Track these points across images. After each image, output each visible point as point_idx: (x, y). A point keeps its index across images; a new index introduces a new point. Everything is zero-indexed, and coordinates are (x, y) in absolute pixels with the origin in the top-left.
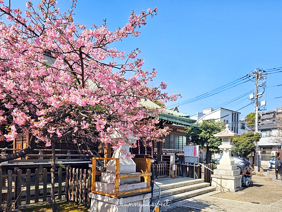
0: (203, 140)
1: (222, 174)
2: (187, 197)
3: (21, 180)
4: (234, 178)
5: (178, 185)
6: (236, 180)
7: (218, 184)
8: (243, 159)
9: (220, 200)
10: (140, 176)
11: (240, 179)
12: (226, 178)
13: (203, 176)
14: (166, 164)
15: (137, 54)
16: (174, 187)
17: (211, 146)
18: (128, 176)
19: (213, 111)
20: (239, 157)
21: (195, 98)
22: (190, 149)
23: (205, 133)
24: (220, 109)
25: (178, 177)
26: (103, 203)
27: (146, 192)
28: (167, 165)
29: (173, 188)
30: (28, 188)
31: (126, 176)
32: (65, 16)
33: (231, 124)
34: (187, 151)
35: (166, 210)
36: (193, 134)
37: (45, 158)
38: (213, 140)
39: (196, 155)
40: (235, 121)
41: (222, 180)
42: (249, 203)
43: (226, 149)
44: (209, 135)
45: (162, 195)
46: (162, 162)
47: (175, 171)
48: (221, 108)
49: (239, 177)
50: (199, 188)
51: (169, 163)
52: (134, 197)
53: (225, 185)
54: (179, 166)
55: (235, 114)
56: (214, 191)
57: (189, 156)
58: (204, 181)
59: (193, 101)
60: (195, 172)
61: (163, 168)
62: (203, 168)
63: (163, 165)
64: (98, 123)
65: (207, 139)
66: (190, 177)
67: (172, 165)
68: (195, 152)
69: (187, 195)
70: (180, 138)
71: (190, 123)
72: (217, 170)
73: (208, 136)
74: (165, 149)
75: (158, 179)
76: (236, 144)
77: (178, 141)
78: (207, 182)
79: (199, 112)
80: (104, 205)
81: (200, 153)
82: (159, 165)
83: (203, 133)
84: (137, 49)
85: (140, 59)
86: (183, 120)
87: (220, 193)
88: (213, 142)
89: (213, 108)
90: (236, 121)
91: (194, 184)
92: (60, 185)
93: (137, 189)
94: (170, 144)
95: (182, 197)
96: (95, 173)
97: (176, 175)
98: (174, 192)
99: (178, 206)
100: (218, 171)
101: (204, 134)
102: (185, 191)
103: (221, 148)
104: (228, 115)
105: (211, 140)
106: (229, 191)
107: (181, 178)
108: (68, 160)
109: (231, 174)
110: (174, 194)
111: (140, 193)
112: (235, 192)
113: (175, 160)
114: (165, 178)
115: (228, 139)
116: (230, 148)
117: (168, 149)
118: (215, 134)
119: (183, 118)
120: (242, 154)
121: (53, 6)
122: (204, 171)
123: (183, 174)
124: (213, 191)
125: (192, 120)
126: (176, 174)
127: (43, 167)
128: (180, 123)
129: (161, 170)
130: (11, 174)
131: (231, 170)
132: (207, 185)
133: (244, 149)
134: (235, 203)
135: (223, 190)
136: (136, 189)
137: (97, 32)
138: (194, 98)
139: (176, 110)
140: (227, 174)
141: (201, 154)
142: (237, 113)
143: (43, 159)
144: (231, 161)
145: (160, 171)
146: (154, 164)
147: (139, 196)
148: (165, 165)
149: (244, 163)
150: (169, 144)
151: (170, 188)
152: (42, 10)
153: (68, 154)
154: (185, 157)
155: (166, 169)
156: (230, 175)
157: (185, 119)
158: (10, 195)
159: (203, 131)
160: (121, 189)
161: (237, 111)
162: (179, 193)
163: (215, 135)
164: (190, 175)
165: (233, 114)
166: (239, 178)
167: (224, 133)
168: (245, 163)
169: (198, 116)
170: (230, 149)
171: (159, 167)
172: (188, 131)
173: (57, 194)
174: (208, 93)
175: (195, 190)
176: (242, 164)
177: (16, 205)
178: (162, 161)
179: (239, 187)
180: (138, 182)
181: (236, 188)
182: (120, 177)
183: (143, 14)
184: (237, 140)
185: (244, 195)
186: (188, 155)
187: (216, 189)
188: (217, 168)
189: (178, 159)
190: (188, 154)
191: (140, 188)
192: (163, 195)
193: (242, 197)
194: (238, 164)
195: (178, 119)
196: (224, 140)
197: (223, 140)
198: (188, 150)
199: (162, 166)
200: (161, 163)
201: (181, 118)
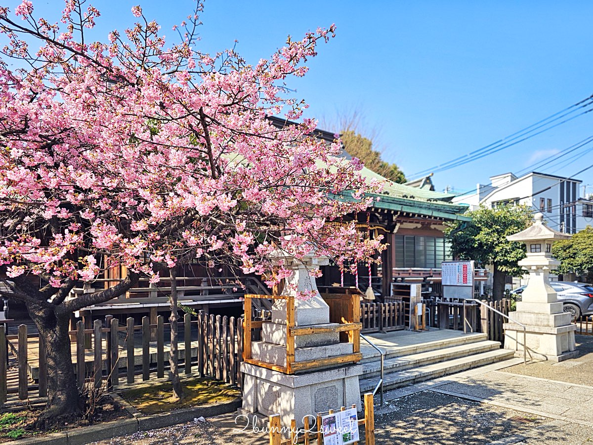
0: (485, 247)
1: (529, 322)
2: (447, 372)
3: (117, 338)
4: (555, 331)
5: (426, 346)
6: (561, 336)
7: (519, 343)
8: (585, 286)
9: (521, 378)
10: (338, 330)
11: (571, 333)
12: (537, 330)
13: (484, 325)
14: (400, 302)
15: (302, 112)
16: (418, 351)
17: (502, 261)
18: (312, 330)
19: (515, 179)
20: (576, 282)
21: (471, 154)
22: (454, 268)
23: (488, 234)
24: (532, 174)
25: (428, 330)
26: (269, 384)
27: (352, 362)
28: (403, 304)
29: (416, 353)
30: (131, 353)
31: (310, 331)
32: (176, 47)
33: (559, 207)
34: (447, 274)
35: (398, 399)
36: (460, 236)
37: (160, 294)
38: (506, 247)
39: (468, 281)
40: (568, 200)
41: (527, 334)
42: (588, 387)
43: (535, 267)
44: (498, 237)
45: (390, 368)
46: (393, 298)
47: (422, 316)
48: (534, 173)
49: (568, 329)
50: (474, 353)
51: (408, 300)
52: (327, 372)
53: (535, 346)
54: (431, 306)
55: (568, 183)
56: (508, 359)
57: (452, 284)
58: (487, 337)
59: (467, 160)
60: (465, 319)
61: (396, 311)
62: (484, 309)
63: (394, 305)
64: (237, 241)
65: (491, 247)
66: (456, 330)
67: (415, 304)
68: (465, 275)
69: (446, 367)
70: (437, 244)
71: (454, 213)
72: (517, 314)
73: (495, 239)
74: (404, 267)
75: (384, 333)
76: (569, 252)
77: (434, 249)
78: (494, 340)
79: (482, 184)
80: (270, 387)
81: (485, 274)
82: (387, 304)
83: (483, 233)
84: (301, 102)
85: (309, 120)
86: (437, 208)
87: (523, 364)
88: (506, 252)
89: (516, 173)
90: (571, 201)
91: (463, 344)
92: (188, 346)
93: (332, 356)
94: (416, 256)
95: (433, 373)
96: (250, 324)
97: (425, 326)
98: (418, 362)
99: (425, 391)
100: (518, 317)
101: (485, 235)
102: (442, 360)
103: (525, 266)
104: (550, 188)
105: (501, 248)
106: (547, 360)
107: (434, 332)
108: (204, 297)
109: (549, 322)
110: (418, 365)
111: (339, 365)
112: (559, 361)
113: (420, 293)
114: (399, 331)
115: (540, 244)
116: (546, 266)
117: (410, 267)
118: (512, 234)
119: (437, 204)
120: (585, 274)
121: (154, 33)
122: (486, 317)
123: (441, 323)
124: (506, 360)
125: (457, 208)
126: (424, 322)
127: (158, 312)
128: (430, 214)
129: (390, 315)
130: (100, 328)
131: (549, 313)
132: (494, 347)
133: (588, 263)
134: (554, 387)
135: (530, 357)
136: (329, 357)
137: (227, 81)
138: (468, 154)
139: (427, 183)
140: (539, 323)
141: (487, 277)
142: (572, 181)
143: (158, 296)
144: (548, 294)
145: (389, 318)
146: (375, 304)
147: (336, 371)
148: (399, 304)
149: (588, 294)
150: (414, 257)
151: (408, 353)
152: (136, 42)
153: (203, 286)
154: (443, 285)
155: (401, 313)
156: (546, 323)
157: (442, 205)
158: (98, 366)
159: (483, 228)
160: (301, 357)
161: (572, 178)
162: (428, 363)
163: (510, 238)
164: (456, 325)
165: (562, 184)
166: (568, 331)
167: (531, 233)
168: (589, 296)
169: (480, 194)
170: (545, 268)
171: (385, 308)
172: (451, 230)
173: (184, 364)
174: (501, 141)
175: (465, 356)
176: (582, 298)
177: (109, 384)
178: (392, 296)
179: (569, 351)
180: (335, 343)
181: (561, 353)
182: (295, 334)
183: (310, 38)
184: (571, 244)
185: (580, 368)
186: (450, 282)
187: (515, 355)
188: (517, 308)
189: (430, 289)
190: (450, 280)
191: (339, 354)
192: (393, 368)
193: (574, 372)
194: (572, 298)
195: (426, 206)
196: (532, 247)
197: (528, 248)
198: (449, 272)
199: (393, 307)
200: (391, 300)
201: (431, 205)
